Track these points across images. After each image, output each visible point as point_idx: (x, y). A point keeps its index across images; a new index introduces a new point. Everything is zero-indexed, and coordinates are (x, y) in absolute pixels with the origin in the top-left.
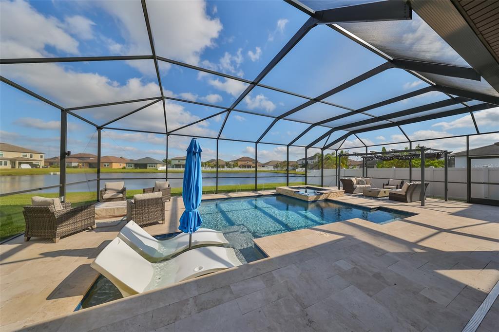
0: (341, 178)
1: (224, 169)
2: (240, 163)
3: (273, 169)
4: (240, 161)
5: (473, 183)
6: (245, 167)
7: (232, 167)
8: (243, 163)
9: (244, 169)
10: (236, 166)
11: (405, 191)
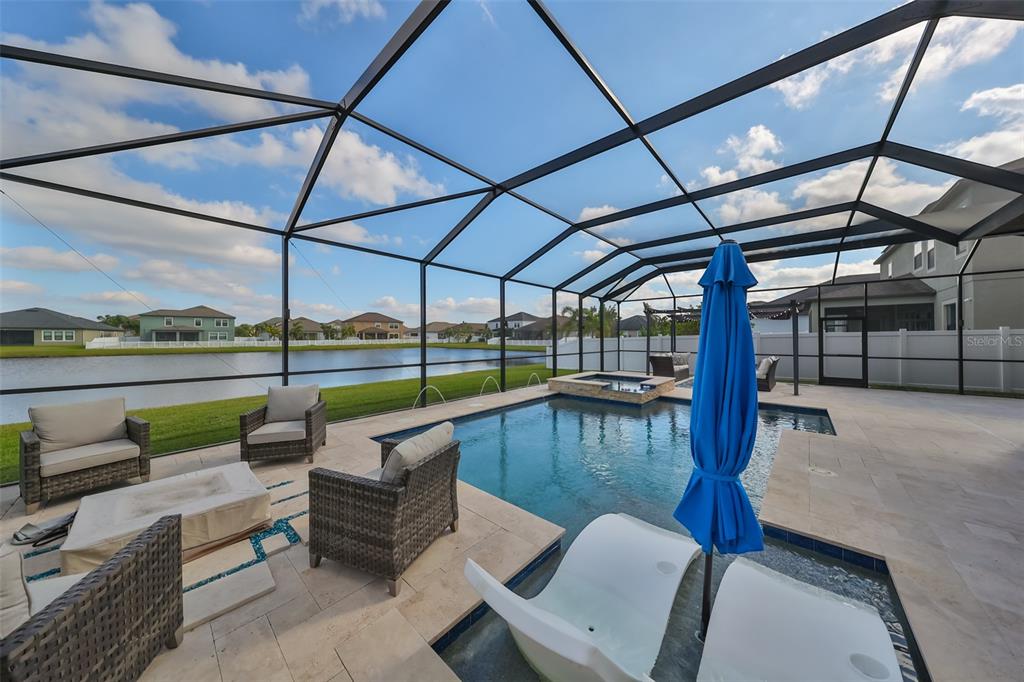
0: (651, 354)
1: (316, 343)
2: (358, 327)
3: (438, 341)
4: (359, 321)
5: (826, 355)
6: (371, 336)
7: (340, 336)
8: (367, 326)
9: (370, 342)
10: (351, 335)
11: (766, 371)
